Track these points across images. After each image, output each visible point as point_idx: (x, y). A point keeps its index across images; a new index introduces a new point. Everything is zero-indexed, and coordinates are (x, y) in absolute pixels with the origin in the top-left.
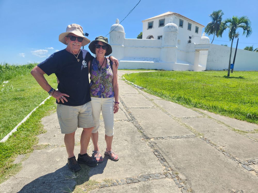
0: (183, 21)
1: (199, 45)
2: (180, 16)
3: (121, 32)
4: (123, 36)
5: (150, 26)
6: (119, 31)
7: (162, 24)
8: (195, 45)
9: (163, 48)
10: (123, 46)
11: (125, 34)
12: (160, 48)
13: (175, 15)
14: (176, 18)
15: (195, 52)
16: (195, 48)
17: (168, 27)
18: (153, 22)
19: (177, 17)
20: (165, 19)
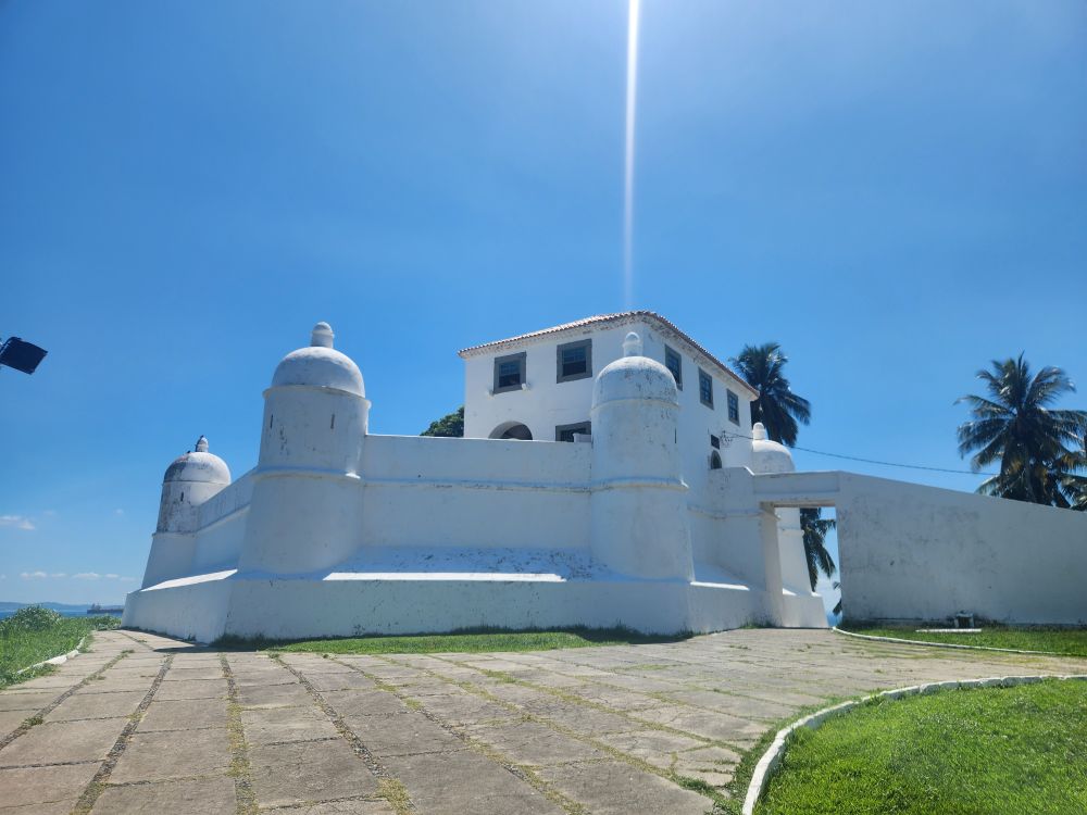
0: (680, 356)
1: (772, 477)
2: (667, 329)
3: (342, 393)
4: (355, 417)
5: (509, 375)
6: (332, 386)
7: (574, 363)
8: (754, 477)
9: (610, 488)
10: (352, 475)
11: (369, 405)
12: (587, 490)
13: (644, 321)
14: (650, 336)
15: (759, 514)
16: (755, 492)
17: (626, 377)
18: (524, 355)
19: (655, 335)
20: (590, 340)
